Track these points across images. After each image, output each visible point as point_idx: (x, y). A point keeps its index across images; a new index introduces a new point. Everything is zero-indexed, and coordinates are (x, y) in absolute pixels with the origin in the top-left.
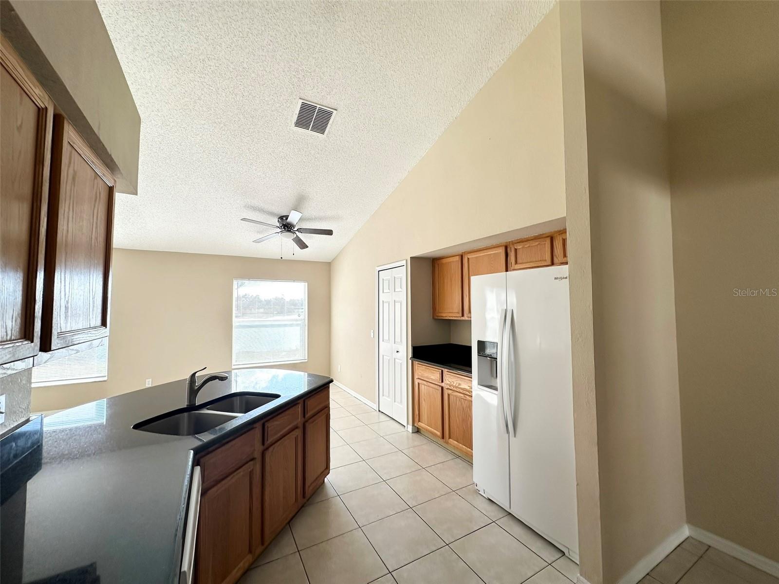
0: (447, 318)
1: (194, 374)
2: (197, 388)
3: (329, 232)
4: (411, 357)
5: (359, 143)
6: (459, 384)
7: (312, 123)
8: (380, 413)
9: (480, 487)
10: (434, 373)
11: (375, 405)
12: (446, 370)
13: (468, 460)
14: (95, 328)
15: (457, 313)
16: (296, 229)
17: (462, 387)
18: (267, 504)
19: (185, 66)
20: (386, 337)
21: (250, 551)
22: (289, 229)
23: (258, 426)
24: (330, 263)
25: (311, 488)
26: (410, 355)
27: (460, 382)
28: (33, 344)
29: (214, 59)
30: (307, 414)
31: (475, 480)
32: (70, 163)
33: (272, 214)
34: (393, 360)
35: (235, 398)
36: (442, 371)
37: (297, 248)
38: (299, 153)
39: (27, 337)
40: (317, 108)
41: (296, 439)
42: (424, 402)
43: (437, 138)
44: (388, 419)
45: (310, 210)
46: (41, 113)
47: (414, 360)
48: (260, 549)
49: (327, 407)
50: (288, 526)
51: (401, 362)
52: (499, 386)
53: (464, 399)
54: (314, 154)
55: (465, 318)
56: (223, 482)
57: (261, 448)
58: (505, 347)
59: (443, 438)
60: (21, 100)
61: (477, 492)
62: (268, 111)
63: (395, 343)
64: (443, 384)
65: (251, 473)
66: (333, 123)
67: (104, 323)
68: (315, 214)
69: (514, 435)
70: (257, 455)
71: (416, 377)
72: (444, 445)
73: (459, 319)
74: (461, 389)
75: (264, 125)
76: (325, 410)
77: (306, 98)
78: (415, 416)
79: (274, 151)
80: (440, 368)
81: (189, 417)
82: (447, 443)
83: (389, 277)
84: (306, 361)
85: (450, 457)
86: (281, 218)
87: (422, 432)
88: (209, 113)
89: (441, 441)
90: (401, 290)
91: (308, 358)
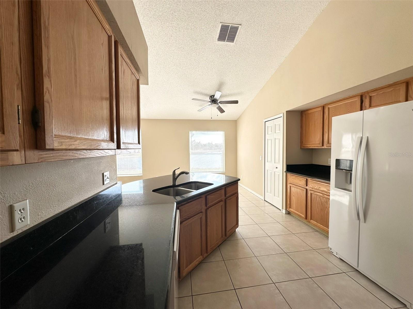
0: (310, 148)
1: (175, 171)
2: (176, 177)
3: (236, 102)
4: (285, 171)
5: (254, 44)
6: (319, 188)
7: (227, 37)
8: (265, 202)
9: (334, 251)
10: (301, 181)
11: (263, 197)
12: (310, 179)
13: (326, 234)
14: (136, 144)
15: (318, 144)
16: (218, 102)
17: (321, 189)
18: (208, 235)
19: (164, 20)
20: (269, 160)
21: (201, 255)
22: (215, 102)
23: (204, 196)
24: (236, 120)
25: (229, 232)
26: (285, 170)
27: (320, 187)
28: (114, 144)
29: (177, 11)
30: (227, 195)
31: (330, 246)
32: (122, 65)
33: (206, 95)
34: (274, 172)
35: (192, 184)
36: (307, 179)
37: (219, 112)
38: (220, 57)
39: (112, 140)
40: (230, 27)
41: (222, 206)
42: (293, 197)
43: (307, 29)
44: (270, 205)
45: (226, 90)
46: (110, 37)
47: (288, 173)
48: (205, 255)
49: (237, 193)
50: (218, 247)
51: (278, 173)
52: (353, 189)
53: (323, 197)
54: (228, 56)
55: (325, 147)
56: (189, 220)
57: (205, 208)
58: (360, 162)
59: (306, 219)
60: (102, 31)
61: (331, 253)
62: (204, 35)
63: (275, 163)
64: (307, 187)
65: (201, 218)
66: (239, 34)
67: (139, 143)
68: (228, 92)
69: (364, 222)
70: (204, 211)
71: (288, 182)
72: (307, 223)
73: (320, 148)
74: (321, 190)
75: (202, 44)
76: (236, 195)
77: (224, 21)
78: (287, 205)
79: (207, 58)
80: (306, 178)
81: (173, 190)
82: (310, 222)
83: (272, 125)
84: (224, 172)
85: (311, 230)
86: (211, 97)
87: (292, 214)
88: (176, 43)
89: (305, 221)
90: (279, 132)
91: (225, 171)
